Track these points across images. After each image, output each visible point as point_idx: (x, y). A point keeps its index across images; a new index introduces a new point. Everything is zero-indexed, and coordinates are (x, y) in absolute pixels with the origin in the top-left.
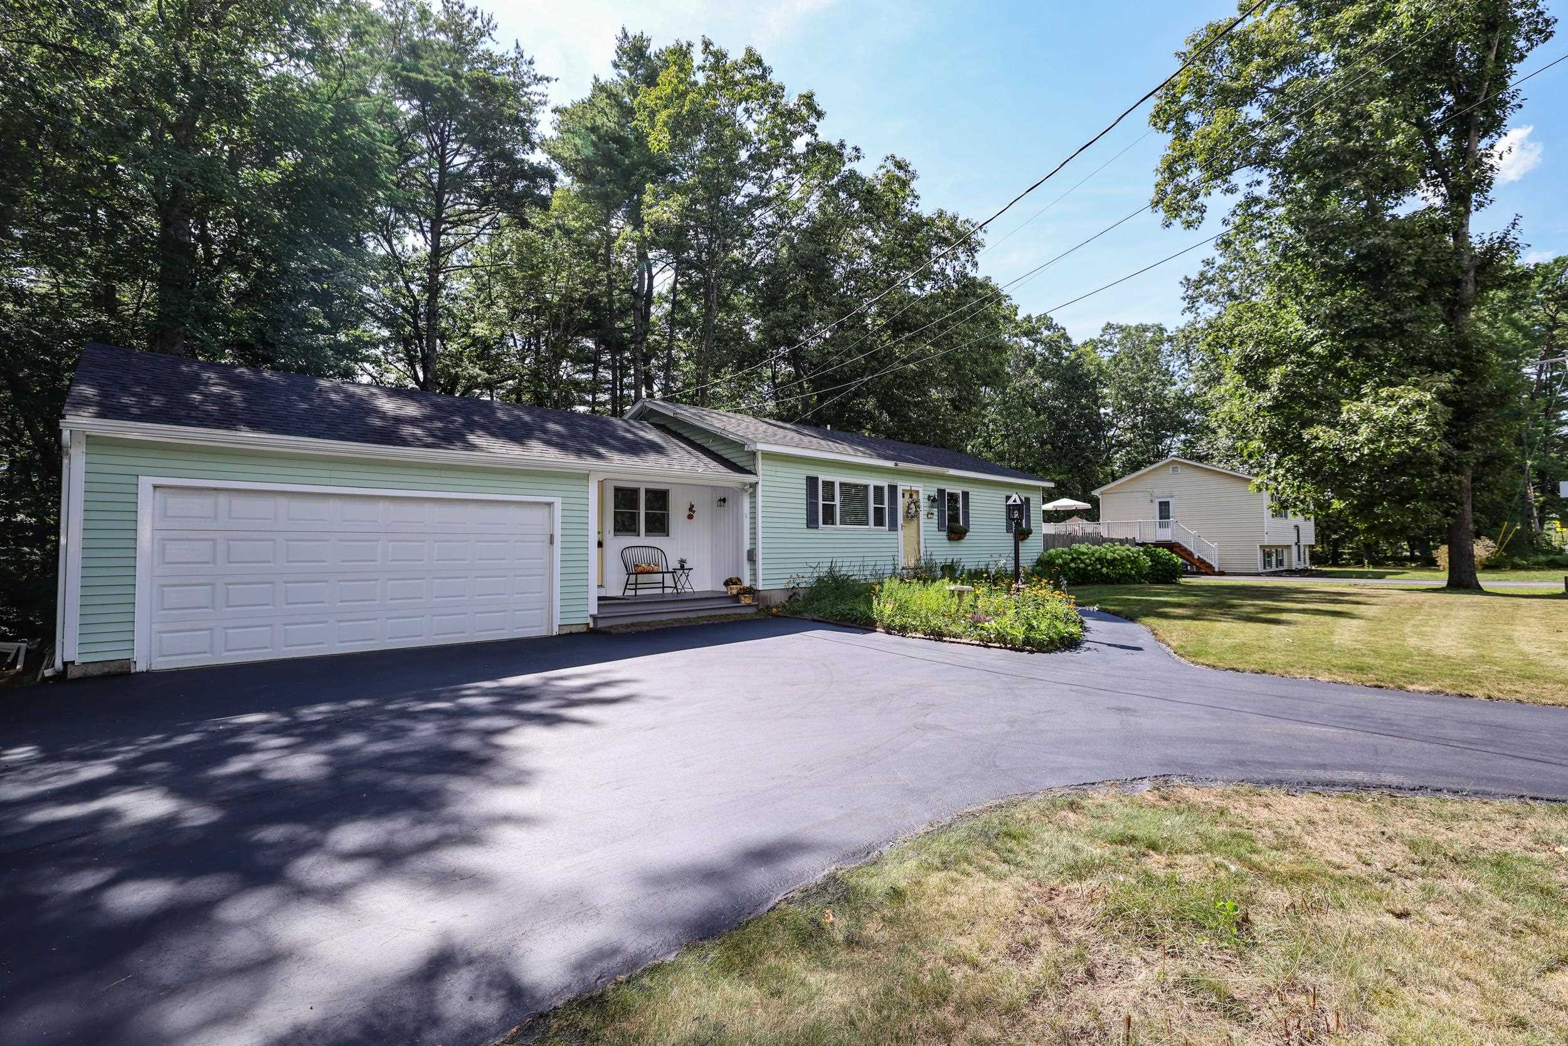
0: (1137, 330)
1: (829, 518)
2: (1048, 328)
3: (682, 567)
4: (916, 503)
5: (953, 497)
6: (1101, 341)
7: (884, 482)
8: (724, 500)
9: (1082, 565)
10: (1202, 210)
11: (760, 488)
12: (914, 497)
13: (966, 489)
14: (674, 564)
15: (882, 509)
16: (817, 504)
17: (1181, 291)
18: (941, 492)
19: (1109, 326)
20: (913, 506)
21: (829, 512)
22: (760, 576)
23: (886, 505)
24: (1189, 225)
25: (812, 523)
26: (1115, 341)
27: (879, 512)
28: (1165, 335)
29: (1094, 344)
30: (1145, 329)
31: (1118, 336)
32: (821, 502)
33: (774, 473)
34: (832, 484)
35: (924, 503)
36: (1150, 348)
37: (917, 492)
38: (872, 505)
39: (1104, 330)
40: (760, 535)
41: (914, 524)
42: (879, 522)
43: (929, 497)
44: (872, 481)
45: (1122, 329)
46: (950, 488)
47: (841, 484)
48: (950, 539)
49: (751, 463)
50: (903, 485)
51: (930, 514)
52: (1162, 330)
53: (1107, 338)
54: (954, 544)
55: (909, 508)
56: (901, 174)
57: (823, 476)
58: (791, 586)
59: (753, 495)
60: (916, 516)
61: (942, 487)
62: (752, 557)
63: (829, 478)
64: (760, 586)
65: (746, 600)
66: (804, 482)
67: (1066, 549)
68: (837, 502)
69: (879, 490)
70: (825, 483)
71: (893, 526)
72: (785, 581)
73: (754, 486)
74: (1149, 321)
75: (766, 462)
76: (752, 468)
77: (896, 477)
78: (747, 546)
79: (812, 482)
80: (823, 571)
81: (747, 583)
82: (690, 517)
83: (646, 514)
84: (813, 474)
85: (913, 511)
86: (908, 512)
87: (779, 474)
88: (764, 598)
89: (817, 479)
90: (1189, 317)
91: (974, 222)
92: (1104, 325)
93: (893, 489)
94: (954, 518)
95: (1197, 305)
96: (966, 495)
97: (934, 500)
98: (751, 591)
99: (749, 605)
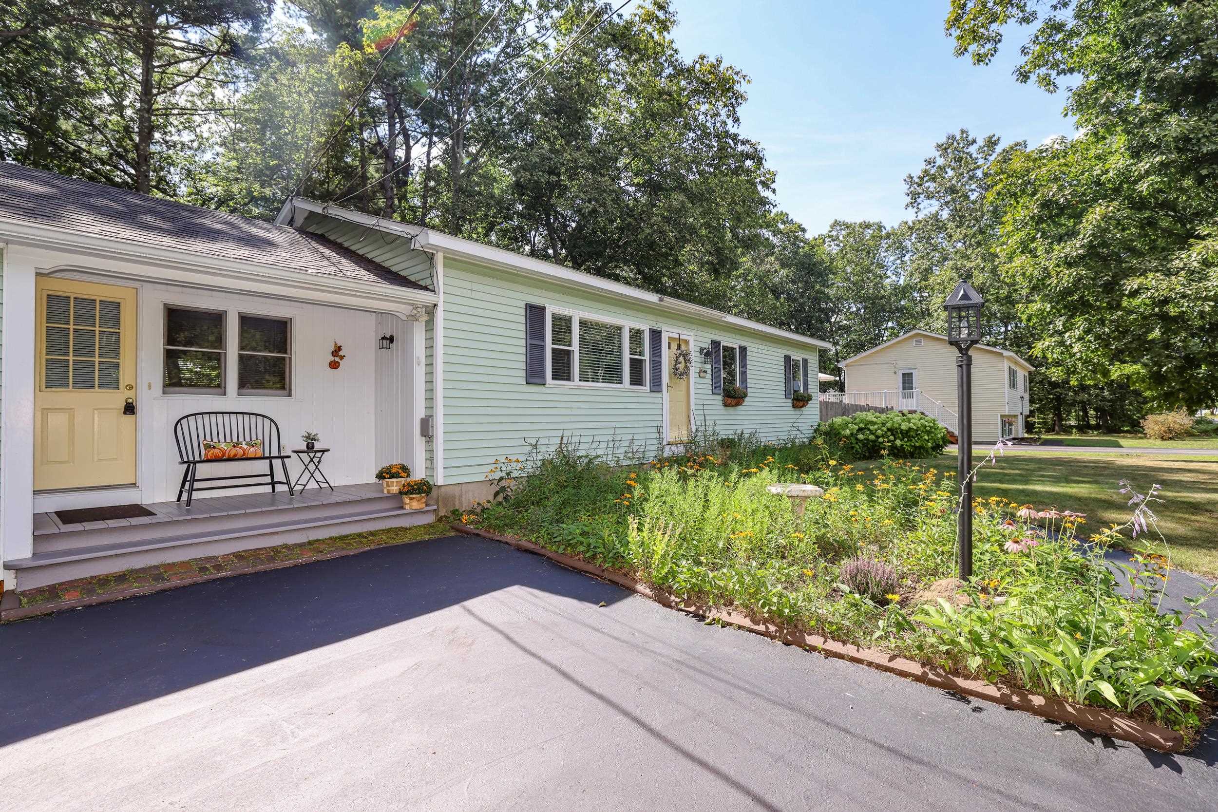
0: (861, 225)
1: (562, 372)
2: (784, 223)
3: (310, 447)
4: (686, 356)
5: (729, 351)
6: (829, 237)
7: (644, 326)
8: (391, 339)
9: (872, 437)
10: (997, 39)
11: (440, 314)
12: (683, 347)
13: (743, 344)
14: (293, 441)
15: (641, 361)
16: (543, 348)
17: (905, 187)
18: (716, 344)
19: (836, 223)
20: (681, 359)
21: (562, 361)
22: (440, 463)
23: (647, 357)
24: (980, 59)
25: (534, 375)
26: (841, 238)
27: (637, 366)
28: (884, 232)
29: (822, 239)
30: (868, 226)
31: (843, 232)
32: (549, 346)
33: (468, 293)
34: (569, 320)
35: (696, 358)
36: (871, 243)
37: (687, 342)
38: (626, 357)
39: (833, 226)
40: (439, 393)
41: (683, 383)
42: (637, 379)
43: (702, 349)
44: (628, 322)
45: (847, 226)
46: (729, 341)
47: (583, 324)
48: (726, 405)
49: (427, 274)
50: (669, 331)
51: (702, 372)
52: (880, 227)
53: (834, 233)
54: (731, 411)
55: (677, 362)
56: (661, 15)
57: (553, 307)
58: (498, 475)
59: (430, 326)
60: (686, 373)
61: (717, 338)
62: (427, 428)
63: (564, 310)
64: (440, 479)
65: (413, 504)
66: (523, 312)
67: (849, 419)
68: (576, 347)
69: (636, 336)
70: (557, 319)
71: (656, 385)
72: (488, 468)
73: (431, 310)
74: (872, 219)
75: (454, 273)
76: (428, 282)
77: (660, 319)
78: (420, 412)
79: (535, 313)
80: (548, 450)
81: (419, 474)
82: (334, 365)
83: (241, 358)
84: (537, 301)
85: (681, 366)
86: (675, 369)
87: (475, 295)
88: (447, 500)
89: (543, 309)
90: (911, 211)
91: (738, 69)
92: (833, 221)
93: (656, 335)
94: (731, 379)
95: (919, 200)
96: (743, 350)
97: (708, 354)
98: (423, 488)
99: (419, 512)
